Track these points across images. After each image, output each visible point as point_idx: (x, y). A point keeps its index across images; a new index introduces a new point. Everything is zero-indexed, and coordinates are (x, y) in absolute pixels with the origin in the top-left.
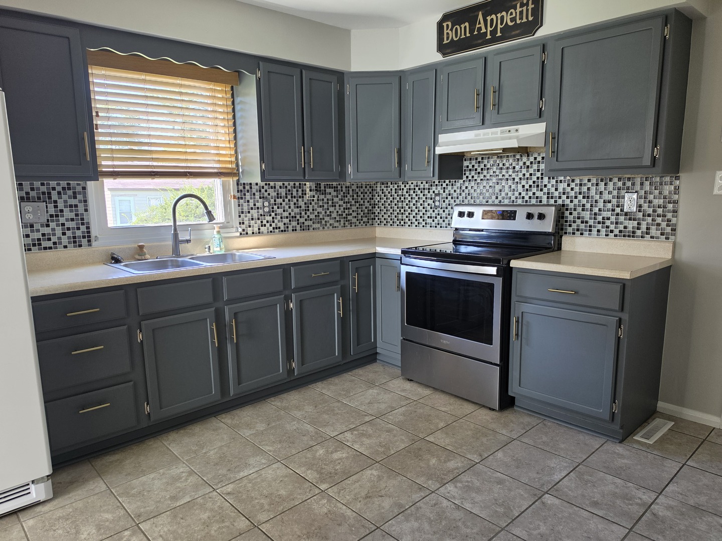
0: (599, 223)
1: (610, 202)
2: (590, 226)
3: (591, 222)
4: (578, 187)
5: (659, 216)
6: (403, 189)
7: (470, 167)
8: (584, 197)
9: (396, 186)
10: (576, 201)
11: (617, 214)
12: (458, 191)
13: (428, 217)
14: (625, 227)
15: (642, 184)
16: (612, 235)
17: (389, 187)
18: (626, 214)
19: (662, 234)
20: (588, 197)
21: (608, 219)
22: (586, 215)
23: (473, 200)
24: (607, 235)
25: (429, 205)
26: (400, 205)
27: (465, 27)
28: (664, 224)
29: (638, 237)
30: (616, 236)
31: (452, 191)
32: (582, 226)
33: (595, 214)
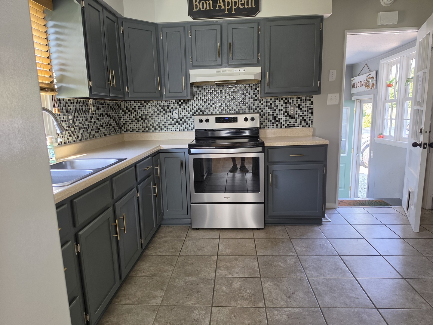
0: (277, 121)
1: (282, 110)
2: (273, 123)
3: (273, 121)
4: (265, 103)
5: (305, 115)
6: (145, 106)
7: (198, 92)
8: (269, 108)
9: (139, 104)
10: (264, 111)
11: (286, 116)
12: (191, 107)
13: (169, 124)
14: (290, 122)
15: (297, 101)
16: (283, 127)
17: (133, 105)
18: (290, 116)
19: (307, 124)
20: (271, 108)
21: (282, 119)
22: (271, 118)
23: (202, 112)
24: (281, 127)
25: (168, 116)
26: (144, 117)
27: (209, 3)
28: (307, 120)
29: (296, 127)
30: (286, 127)
31: (186, 107)
32: (269, 124)
33: (275, 117)
